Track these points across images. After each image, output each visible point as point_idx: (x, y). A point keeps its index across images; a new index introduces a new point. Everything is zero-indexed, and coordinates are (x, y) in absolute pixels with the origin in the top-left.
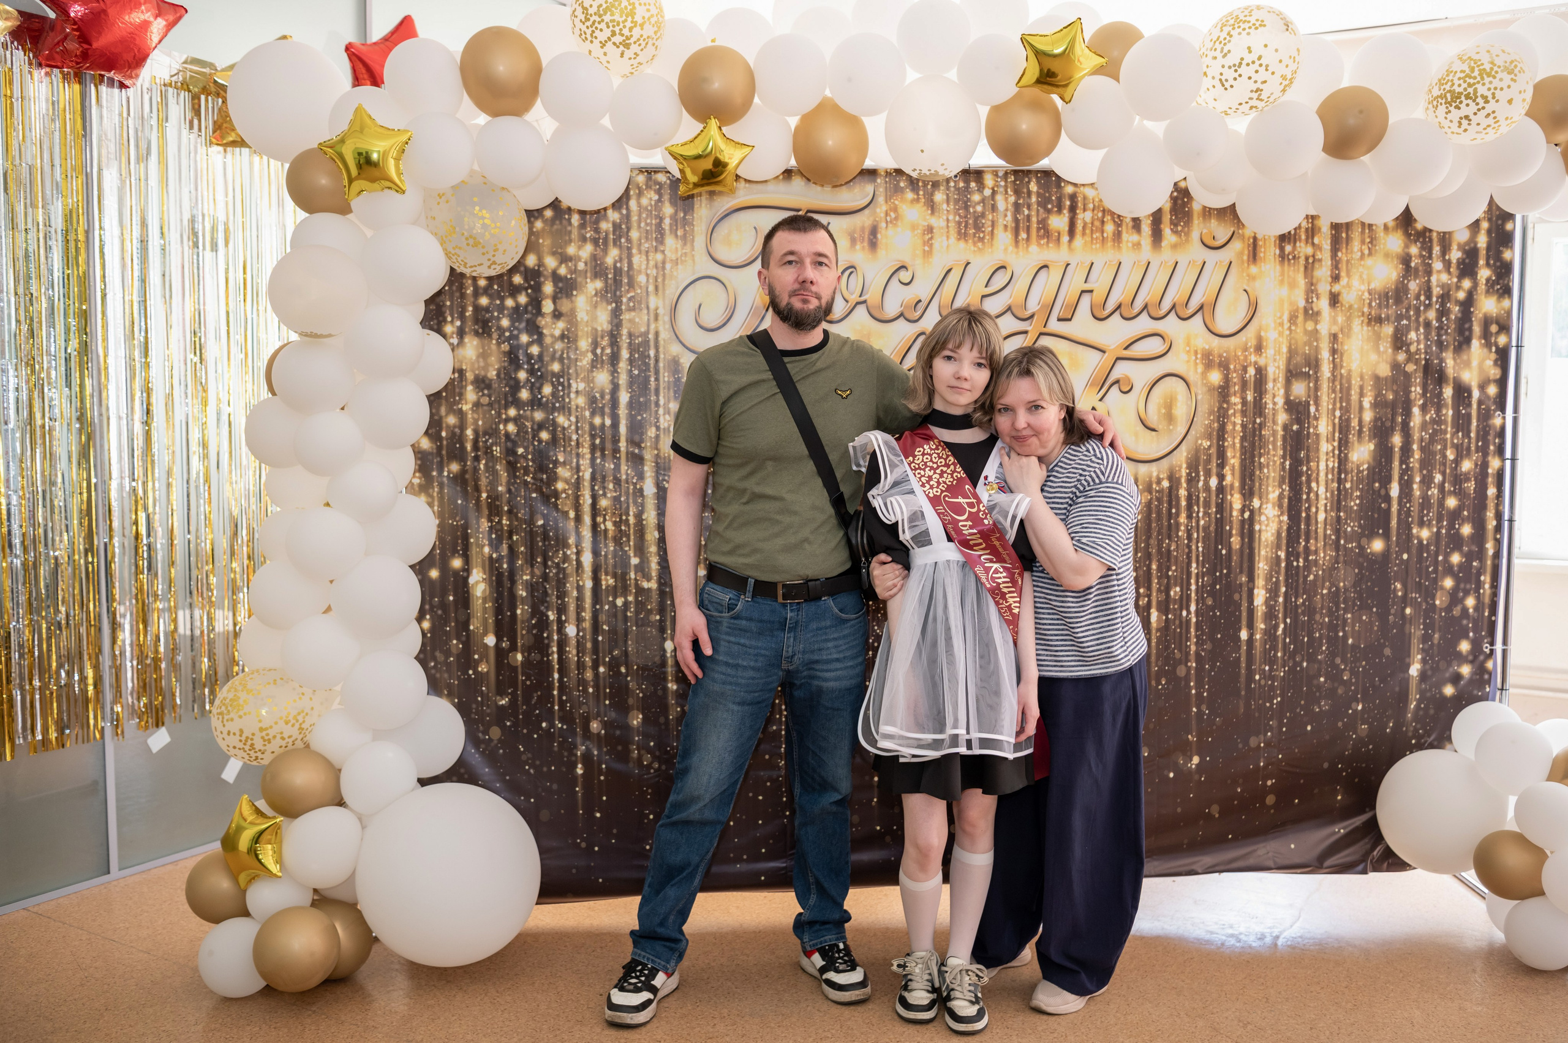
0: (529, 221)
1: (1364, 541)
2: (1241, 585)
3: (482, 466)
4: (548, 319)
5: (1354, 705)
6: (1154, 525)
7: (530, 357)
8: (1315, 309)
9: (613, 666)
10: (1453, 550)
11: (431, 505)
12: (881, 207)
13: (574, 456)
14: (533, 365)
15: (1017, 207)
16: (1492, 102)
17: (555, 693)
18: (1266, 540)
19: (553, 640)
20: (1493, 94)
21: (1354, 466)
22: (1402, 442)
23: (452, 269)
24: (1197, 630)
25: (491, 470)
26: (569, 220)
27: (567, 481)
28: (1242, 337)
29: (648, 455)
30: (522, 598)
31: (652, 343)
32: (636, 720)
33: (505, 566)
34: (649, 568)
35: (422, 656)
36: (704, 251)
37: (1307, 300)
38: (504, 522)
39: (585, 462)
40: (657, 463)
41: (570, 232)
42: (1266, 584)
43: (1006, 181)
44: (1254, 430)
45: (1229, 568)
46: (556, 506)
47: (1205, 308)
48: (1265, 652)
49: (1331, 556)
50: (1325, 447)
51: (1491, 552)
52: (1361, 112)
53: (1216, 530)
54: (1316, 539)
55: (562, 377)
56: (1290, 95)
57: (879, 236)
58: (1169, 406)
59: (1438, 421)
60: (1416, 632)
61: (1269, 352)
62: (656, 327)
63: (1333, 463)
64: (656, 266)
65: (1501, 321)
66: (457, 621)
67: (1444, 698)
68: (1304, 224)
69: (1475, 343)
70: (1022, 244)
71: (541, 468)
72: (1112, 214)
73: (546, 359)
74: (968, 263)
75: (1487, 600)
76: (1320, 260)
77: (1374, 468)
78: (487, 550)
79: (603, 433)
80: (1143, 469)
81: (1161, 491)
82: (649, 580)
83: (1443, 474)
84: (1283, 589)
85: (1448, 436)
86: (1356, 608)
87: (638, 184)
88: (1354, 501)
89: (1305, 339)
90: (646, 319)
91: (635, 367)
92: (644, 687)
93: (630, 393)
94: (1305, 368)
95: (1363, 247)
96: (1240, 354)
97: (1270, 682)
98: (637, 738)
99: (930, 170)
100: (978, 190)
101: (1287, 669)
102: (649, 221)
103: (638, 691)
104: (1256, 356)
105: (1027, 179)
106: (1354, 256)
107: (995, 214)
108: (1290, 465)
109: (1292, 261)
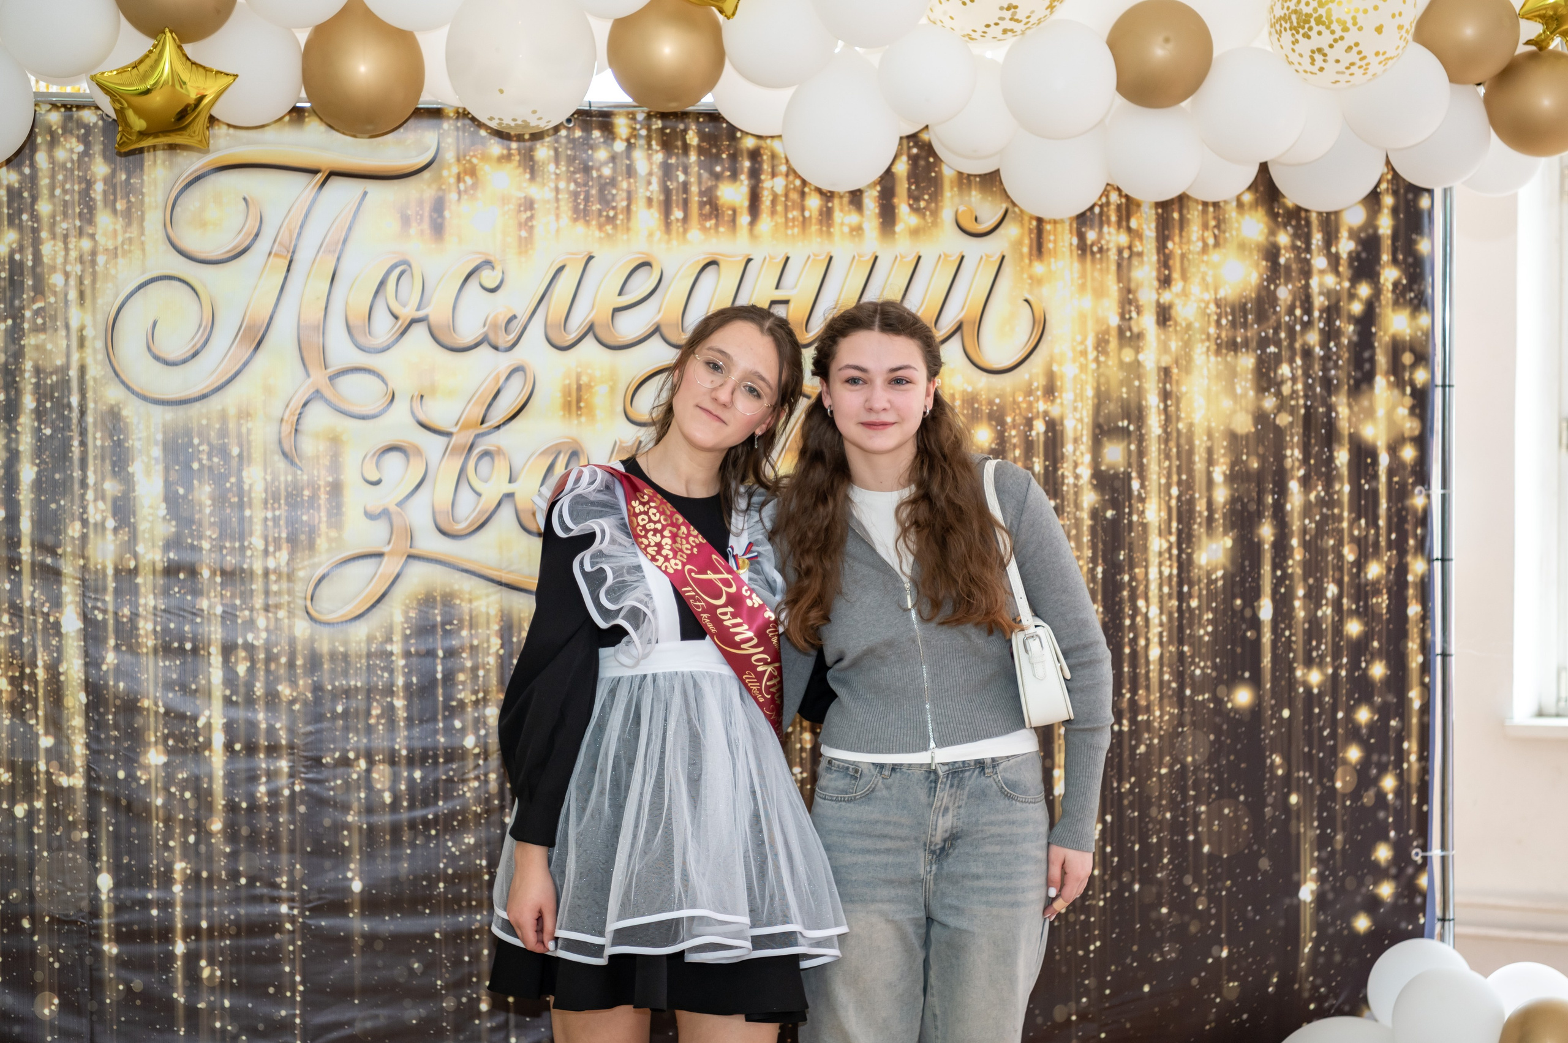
1: (1221, 690)
5: (1215, 950)
8: (1135, 330)
9: (9, 918)
10: (1358, 703)
12: (450, 167)
15: (667, 171)
16: (1353, 29)
20: (1354, 18)
21: (1203, 573)
22: (1275, 535)
28: (1023, 373)
29: (69, 568)
31: (74, 385)
32: (48, 1008)
34: (71, 753)
36: (161, 234)
37: (1122, 316)
40: (83, 580)
43: (649, 129)
47: (965, 328)
49: (1171, 715)
50: (1156, 544)
51: (1416, 704)
54: (1148, 688)
57: (447, 214)
59: (1328, 502)
60: (1308, 832)
61: (1066, 396)
62: (82, 359)
63: (1170, 569)
64: (81, 260)
65: (1418, 348)
67: (1354, 935)
68: (1114, 197)
69: (1381, 382)
70: (676, 227)
74: (591, 258)
75: (1414, 780)
76: (1140, 254)
77: (1233, 576)
82: (70, 771)
83: (1340, 583)
85: (1345, 525)
86: (1213, 796)
87: (51, 127)
88: (1204, 627)
89: (1121, 375)
90: (65, 346)
91: (45, 423)
92: (61, 951)
93: (38, 465)
94: (1122, 420)
95: (1206, 234)
96: (1020, 399)
97: (1083, 917)
98: (49, 1039)
99: (514, 120)
100: (604, 142)
101: (1108, 895)
102: (68, 186)
103: (51, 960)
104: (1045, 402)
105: (681, 126)
106: (1192, 248)
107: (632, 180)
108: (1104, 572)
109: (1098, 256)
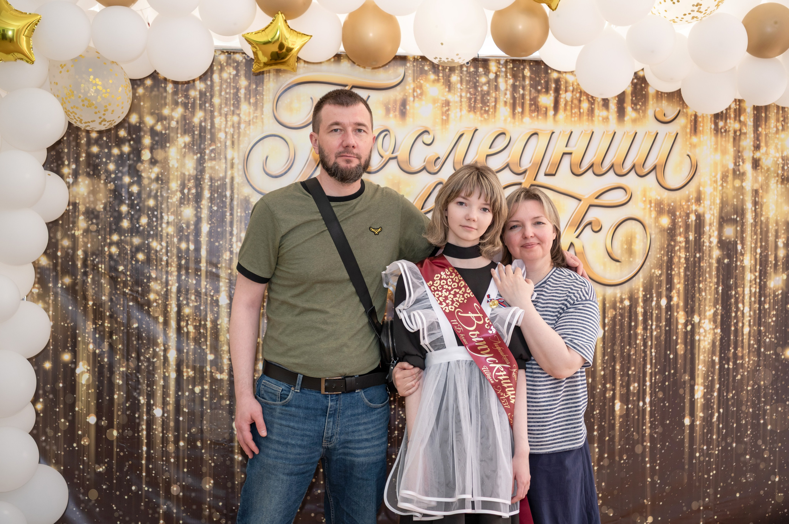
0: (133, 88)
1: (779, 349)
2: (685, 382)
3: (89, 280)
4: (146, 165)
5: (772, 477)
6: (618, 335)
7: (131, 194)
8: (742, 171)
9: (191, 441)
11: (47, 310)
12: (410, 85)
13: (164, 273)
14: (133, 200)
15: (514, 88)
17: (144, 462)
18: (704, 348)
19: (143, 419)
21: (771, 292)
23: (70, 124)
24: (651, 418)
25: (97, 283)
26: (165, 88)
27: (157, 293)
28: (685, 191)
29: (223, 274)
30: (119, 385)
31: (228, 186)
32: (208, 484)
33: (106, 360)
34: (222, 363)
35: (35, 432)
36: (271, 115)
37: (735, 164)
38: (106, 325)
39: (173, 279)
40: (230, 280)
41: (166, 97)
42: (704, 382)
43: (506, 68)
44: (695, 262)
45: (675, 369)
46: (148, 312)
47: (657, 168)
48: (704, 435)
49: (754, 361)
50: (749, 276)
52: (776, 23)
53: (666, 339)
54: (742, 347)
55: (157, 211)
56: (722, 9)
57: (408, 107)
58: (630, 242)
61: (706, 203)
62: (232, 174)
63: (755, 289)
64: (233, 126)
66: (65, 404)
68: (733, 106)
70: (518, 116)
71: (137, 282)
72: (587, 95)
73: (144, 196)
74: (476, 130)
76: (745, 134)
77: (786, 293)
78: (91, 346)
79: (188, 256)
80: (610, 291)
81: (623, 309)
82: (221, 372)
84: (717, 386)
86: (773, 401)
87: (221, 62)
88: (771, 318)
89: (734, 193)
90: (224, 167)
91: (214, 204)
92: (215, 458)
93: (210, 224)
94: (734, 215)
95: (778, 124)
96: (684, 204)
97: (707, 459)
98: (208, 499)
99: (447, 59)
100: (485, 74)
101: (720, 448)
102: (228, 91)
103: (210, 462)
104: (696, 205)
105: (522, 67)
106: (771, 131)
107: (497, 93)
108: (722, 290)
109: (724, 134)
